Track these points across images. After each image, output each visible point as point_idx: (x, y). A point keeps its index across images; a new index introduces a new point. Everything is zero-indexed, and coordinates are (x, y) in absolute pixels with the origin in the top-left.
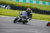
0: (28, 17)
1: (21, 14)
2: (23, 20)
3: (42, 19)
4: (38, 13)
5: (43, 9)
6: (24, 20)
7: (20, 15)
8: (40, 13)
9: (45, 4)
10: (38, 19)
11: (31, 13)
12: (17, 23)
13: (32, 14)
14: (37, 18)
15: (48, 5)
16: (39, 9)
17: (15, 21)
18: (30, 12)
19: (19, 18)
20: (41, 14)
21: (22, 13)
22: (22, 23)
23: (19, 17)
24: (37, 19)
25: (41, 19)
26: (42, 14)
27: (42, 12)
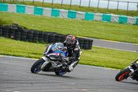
0: (67, 59)
1: (51, 51)
2: (55, 65)
3: (33, 56)
4: (21, 40)
5: (37, 29)
6: (59, 66)
7: (49, 53)
8: (27, 38)
9: (41, 14)
10: (23, 56)
11: (76, 49)
12: (41, 72)
13: (79, 51)
14: (19, 54)
15: (50, 15)
16: (25, 28)
17: (35, 69)
18: (74, 46)
19: (45, 61)
20: (29, 41)
21: (53, 49)
22: (54, 73)
23: (44, 58)
24: (20, 56)
25: (31, 55)
26: (33, 41)
27: (32, 35)
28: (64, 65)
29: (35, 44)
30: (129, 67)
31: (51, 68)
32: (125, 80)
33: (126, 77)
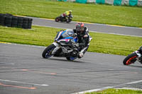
0: (77, 45)
19: (55, 47)
28: (74, 51)
30: (136, 52)
31: (62, 53)
32: (132, 64)
33: (133, 61)
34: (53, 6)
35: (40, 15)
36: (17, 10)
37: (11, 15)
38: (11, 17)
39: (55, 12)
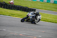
3: (11, 15)
8: (9, 8)
14: (5, 14)
16: (8, 3)
29: (12, 10)
34: (45, 5)
35: (39, 8)
36: (30, 5)
37: (27, 7)
38: (27, 8)
39: (45, 7)
